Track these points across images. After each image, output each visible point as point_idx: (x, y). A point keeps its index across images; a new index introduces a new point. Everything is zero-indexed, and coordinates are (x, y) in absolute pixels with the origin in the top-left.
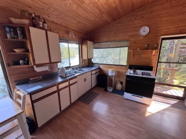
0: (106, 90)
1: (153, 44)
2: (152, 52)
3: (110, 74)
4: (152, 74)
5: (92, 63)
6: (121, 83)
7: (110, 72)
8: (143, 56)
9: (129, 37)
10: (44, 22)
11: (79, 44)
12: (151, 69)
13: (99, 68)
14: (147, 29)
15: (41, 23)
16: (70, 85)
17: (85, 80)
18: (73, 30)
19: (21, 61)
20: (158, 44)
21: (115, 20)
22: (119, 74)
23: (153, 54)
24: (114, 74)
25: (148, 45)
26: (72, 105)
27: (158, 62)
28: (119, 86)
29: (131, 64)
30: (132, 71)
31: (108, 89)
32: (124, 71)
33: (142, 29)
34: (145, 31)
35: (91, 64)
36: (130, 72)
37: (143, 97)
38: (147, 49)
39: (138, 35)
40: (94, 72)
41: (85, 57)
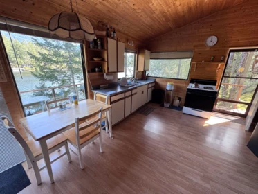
0: (162, 106)
1: (220, 56)
2: (218, 65)
3: (168, 88)
4: (215, 89)
5: (148, 76)
6: (180, 99)
7: (169, 86)
8: (208, 69)
9: (194, 47)
10: (114, 32)
11: (135, 53)
12: (214, 83)
13: (155, 82)
14: (215, 39)
15: (112, 33)
16: (132, 95)
17: (143, 93)
18: (132, 37)
19: (97, 69)
20: (225, 57)
21: (179, 26)
22: (177, 89)
23: (219, 67)
24: (172, 89)
25: (214, 57)
26: (132, 115)
27: (223, 76)
28: (177, 102)
29: (193, 78)
30: (193, 85)
31: (165, 104)
32: (184, 85)
33: (209, 39)
34: (212, 41)
35: (145, 78)
36: (192, 86)
37: (204, 112)
38: (212, 61)
39: (205, 46)
40: (150, 86)
41: (141, 69)
